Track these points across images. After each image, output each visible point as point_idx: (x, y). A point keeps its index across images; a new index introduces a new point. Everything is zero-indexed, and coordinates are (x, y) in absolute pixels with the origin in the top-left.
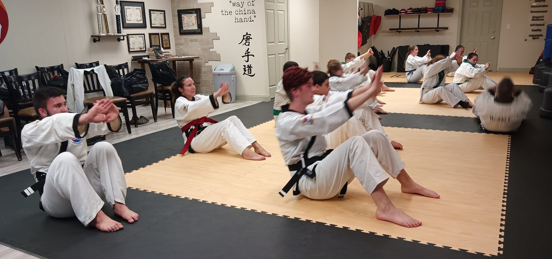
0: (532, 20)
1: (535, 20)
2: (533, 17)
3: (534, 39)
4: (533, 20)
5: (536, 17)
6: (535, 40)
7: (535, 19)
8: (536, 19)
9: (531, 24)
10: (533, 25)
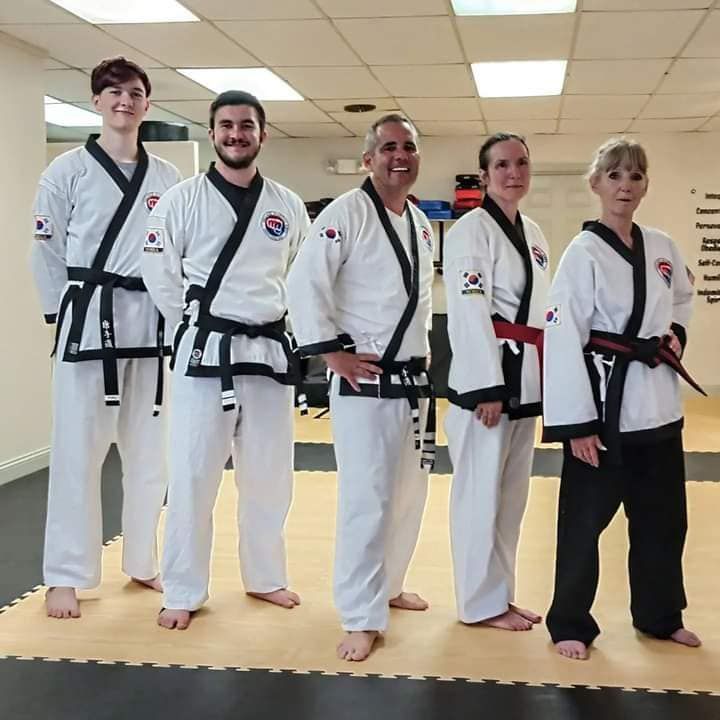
0: (702, 250)
1: (710, 249)
2: (705, 241)
3: (711, 301)
4: (705, 248)
5: (711, 241)
6: (715, 304)
7: (709, 245)
8: (712, 245)
9: (700, 261)
10: (707, 263)
